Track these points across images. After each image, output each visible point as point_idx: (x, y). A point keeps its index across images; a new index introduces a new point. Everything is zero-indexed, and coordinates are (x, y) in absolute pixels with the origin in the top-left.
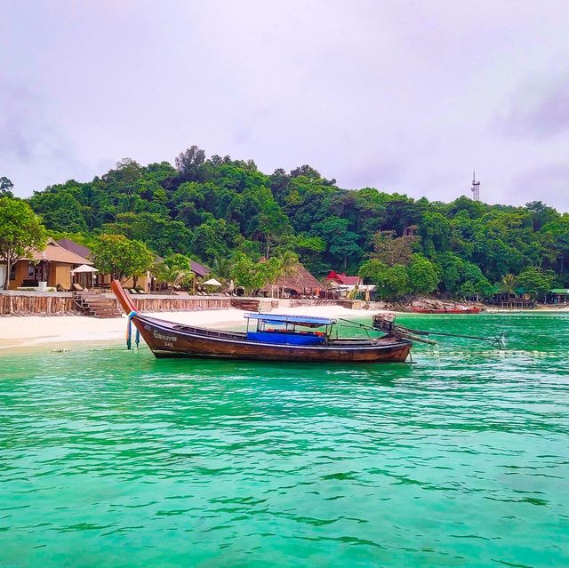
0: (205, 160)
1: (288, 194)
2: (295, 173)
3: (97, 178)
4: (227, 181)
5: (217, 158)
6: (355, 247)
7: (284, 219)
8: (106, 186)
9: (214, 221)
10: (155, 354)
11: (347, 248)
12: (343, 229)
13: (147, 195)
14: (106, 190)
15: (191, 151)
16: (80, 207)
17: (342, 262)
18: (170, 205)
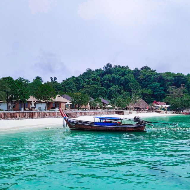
0: (112, 67)
1: (139, 76)
2: (142, 69)
3: (80, 75)
4: (119, 73)
5: (116, 66)
6: (163, 92)
7: (138, 84)
8: (83, 77)
9: (115, 86)
10: (71, 129)
11: (160, 93)
12: (159, 86)
13: (94, 79)
14: (83, 78)
15: (108, 65)
16: (75, 84)
17: (159, 97)
18: (101, 82)
